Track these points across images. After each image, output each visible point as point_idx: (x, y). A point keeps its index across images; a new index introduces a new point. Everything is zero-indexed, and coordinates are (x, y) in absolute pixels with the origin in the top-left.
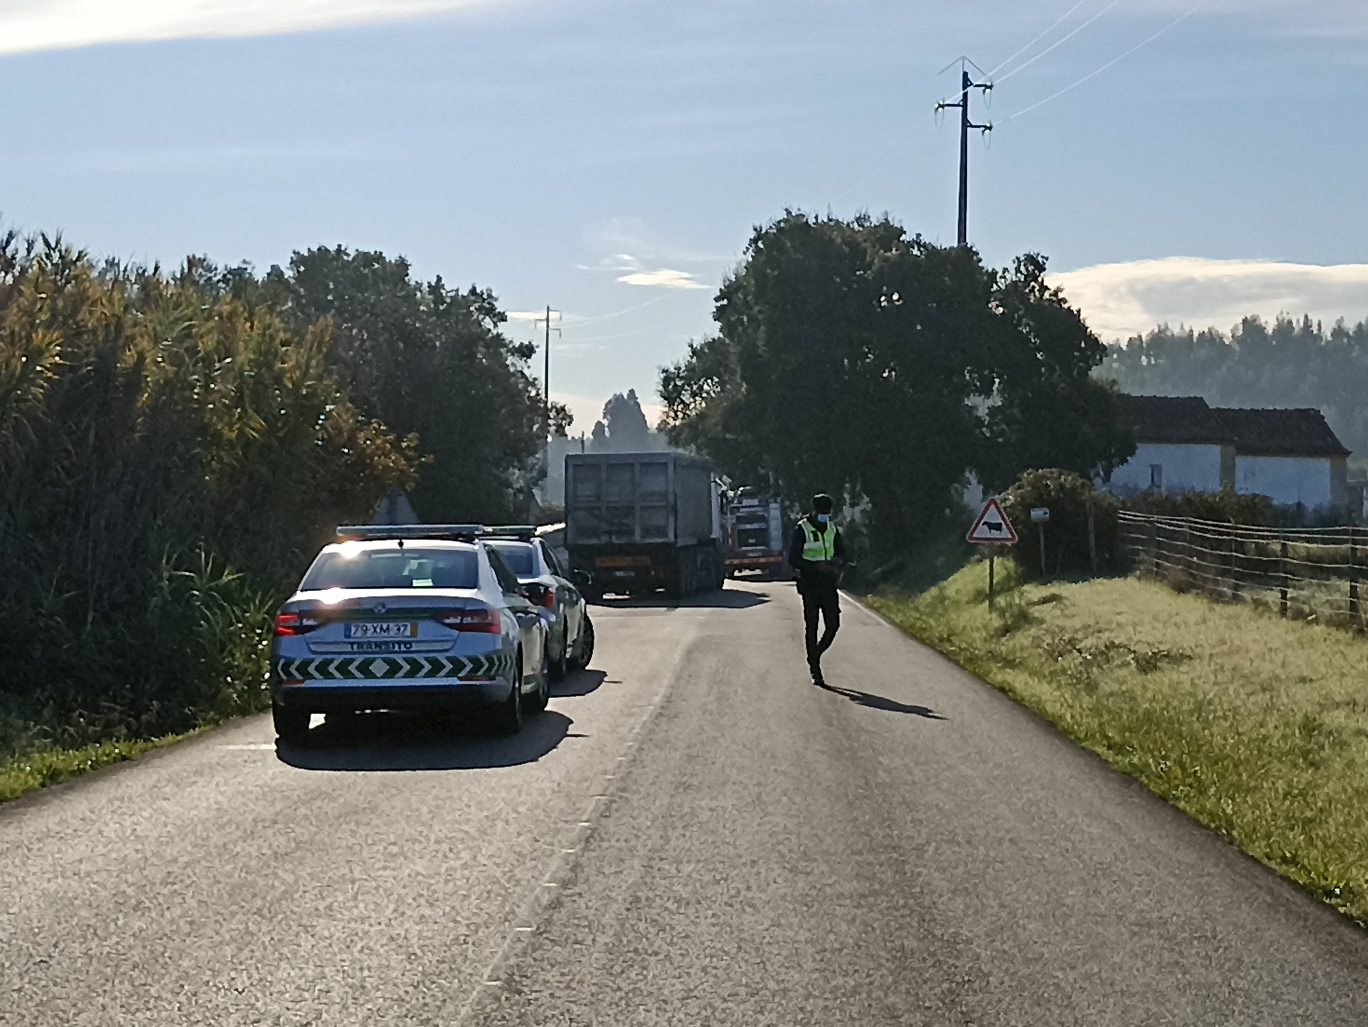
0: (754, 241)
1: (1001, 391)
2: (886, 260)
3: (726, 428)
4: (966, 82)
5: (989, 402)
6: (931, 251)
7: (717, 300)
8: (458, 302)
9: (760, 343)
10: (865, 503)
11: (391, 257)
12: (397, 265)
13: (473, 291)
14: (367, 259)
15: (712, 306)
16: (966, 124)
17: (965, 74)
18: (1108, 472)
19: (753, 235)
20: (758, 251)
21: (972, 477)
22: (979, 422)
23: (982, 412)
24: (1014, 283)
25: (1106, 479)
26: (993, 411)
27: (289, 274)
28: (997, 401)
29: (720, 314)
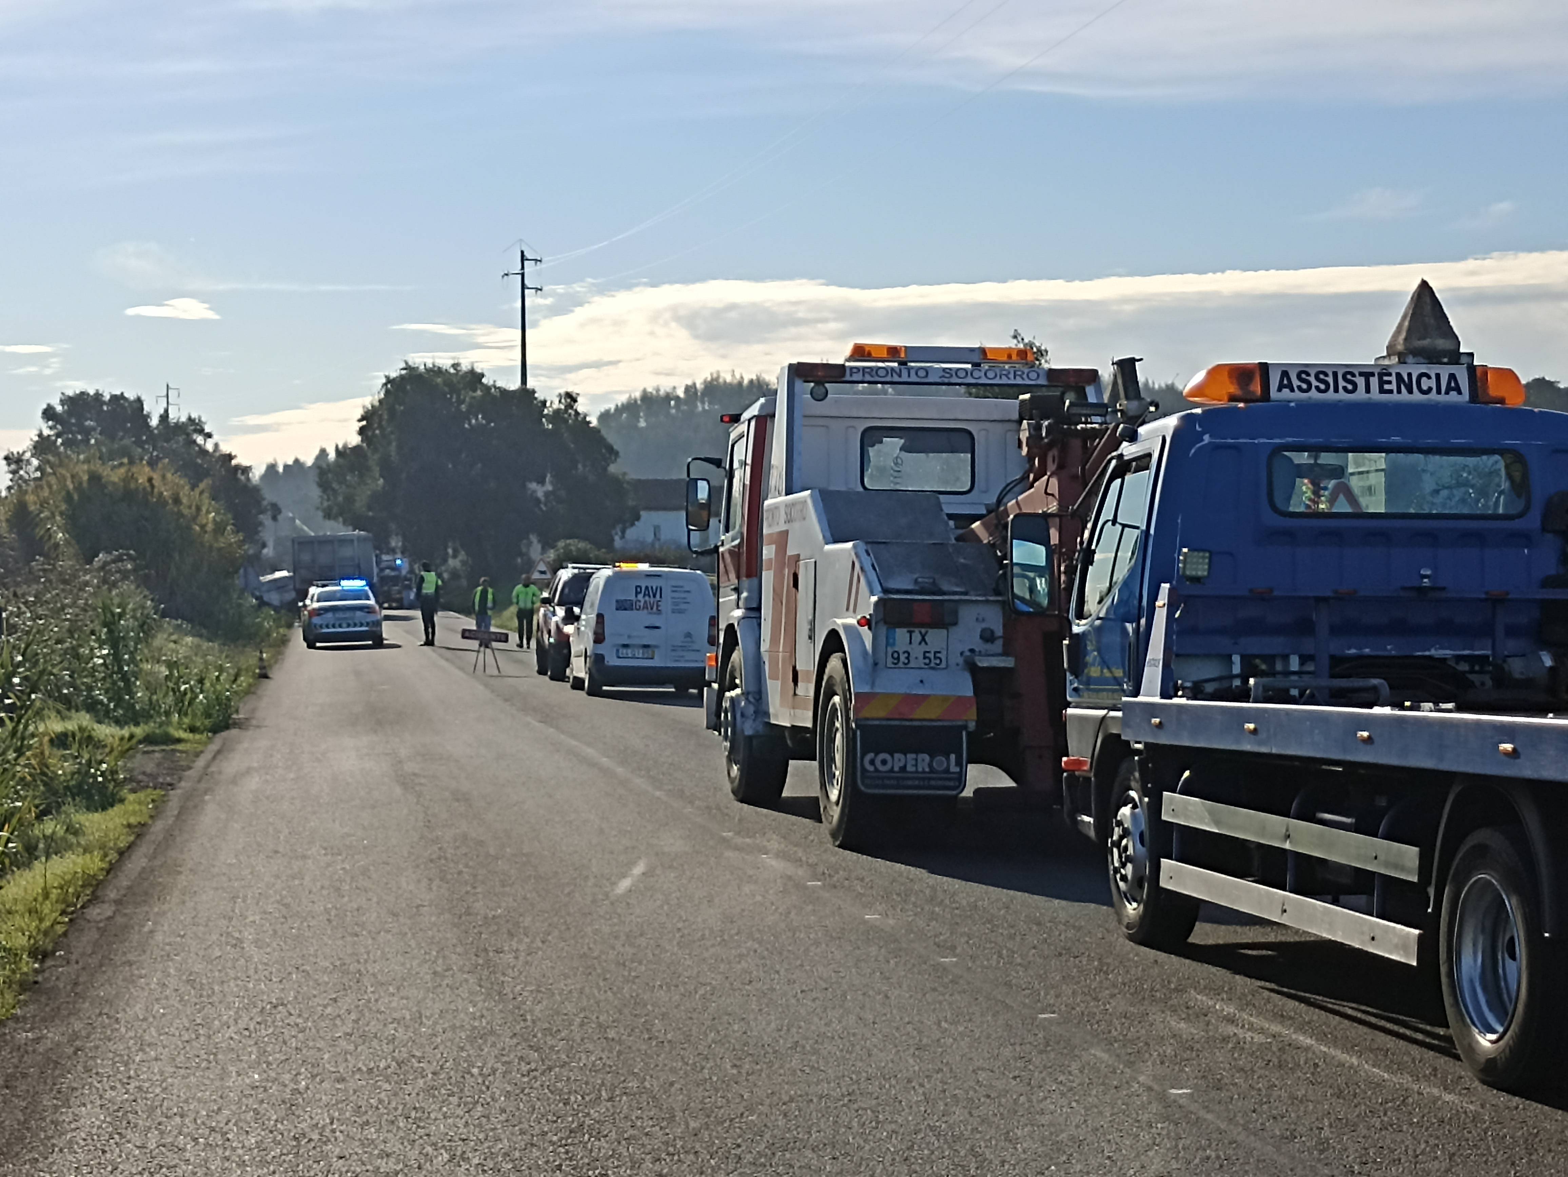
0: (385, 384)
1: (551, 483)
2: (474, 398)
3: (370, 508)
4: (523, 258)
5: (545, 489)
6: (504, 392)
7: (360, 421)
8: (179, 428)
9: (393, 454)
10: (462, 555)
11: (131, 395)
12: (135, 401)
13: (190, 419)
14: (117, 399)
15: (357, 426)
16: (523, 287)
17: (522, 252)
18: (623, 532)
19: (384, 381)
20: (387, 392)
21: (534, 538)
22: (538, 501)
23: (540, 494)
24: (559, 410)
25: (623, 537)
26: (547, 494)
27: (59, 408)
28: (549, 487)
29: (362, 431)
